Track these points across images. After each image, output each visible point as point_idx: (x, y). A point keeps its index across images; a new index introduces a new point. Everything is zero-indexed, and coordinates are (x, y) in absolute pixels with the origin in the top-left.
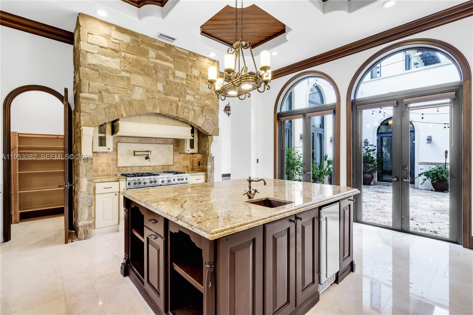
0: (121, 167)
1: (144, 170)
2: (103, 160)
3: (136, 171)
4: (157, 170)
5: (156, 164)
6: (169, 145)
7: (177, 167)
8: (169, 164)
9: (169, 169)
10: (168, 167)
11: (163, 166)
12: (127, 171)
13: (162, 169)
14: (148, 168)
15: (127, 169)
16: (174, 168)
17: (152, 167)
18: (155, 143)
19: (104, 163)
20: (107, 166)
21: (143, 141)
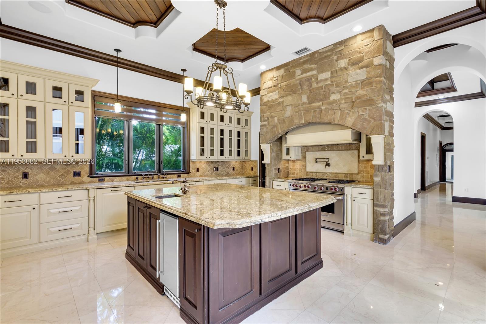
0: (309, 172)
1: (327, 177)
2: (297, 166)
3: (320, 177)
4: (338, 177)
5: (337, 172)
6: (353, 151)
7: (363, 177)
8: (353, 173)
9: (353, 178)
10: (351, 175)
11: (345, 174)
12: (313, 175)
13: (344, 177)
14: (330, 175)
15: (313, 174)
16: (359, 178)
17: (334, 174)
18: (337, 149)
19: (298, 168)
20: (299, 171)
21: (326, 149)
